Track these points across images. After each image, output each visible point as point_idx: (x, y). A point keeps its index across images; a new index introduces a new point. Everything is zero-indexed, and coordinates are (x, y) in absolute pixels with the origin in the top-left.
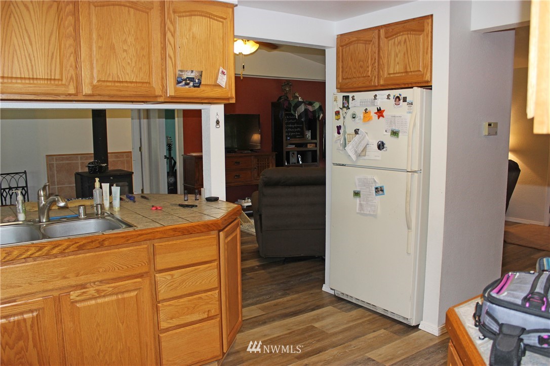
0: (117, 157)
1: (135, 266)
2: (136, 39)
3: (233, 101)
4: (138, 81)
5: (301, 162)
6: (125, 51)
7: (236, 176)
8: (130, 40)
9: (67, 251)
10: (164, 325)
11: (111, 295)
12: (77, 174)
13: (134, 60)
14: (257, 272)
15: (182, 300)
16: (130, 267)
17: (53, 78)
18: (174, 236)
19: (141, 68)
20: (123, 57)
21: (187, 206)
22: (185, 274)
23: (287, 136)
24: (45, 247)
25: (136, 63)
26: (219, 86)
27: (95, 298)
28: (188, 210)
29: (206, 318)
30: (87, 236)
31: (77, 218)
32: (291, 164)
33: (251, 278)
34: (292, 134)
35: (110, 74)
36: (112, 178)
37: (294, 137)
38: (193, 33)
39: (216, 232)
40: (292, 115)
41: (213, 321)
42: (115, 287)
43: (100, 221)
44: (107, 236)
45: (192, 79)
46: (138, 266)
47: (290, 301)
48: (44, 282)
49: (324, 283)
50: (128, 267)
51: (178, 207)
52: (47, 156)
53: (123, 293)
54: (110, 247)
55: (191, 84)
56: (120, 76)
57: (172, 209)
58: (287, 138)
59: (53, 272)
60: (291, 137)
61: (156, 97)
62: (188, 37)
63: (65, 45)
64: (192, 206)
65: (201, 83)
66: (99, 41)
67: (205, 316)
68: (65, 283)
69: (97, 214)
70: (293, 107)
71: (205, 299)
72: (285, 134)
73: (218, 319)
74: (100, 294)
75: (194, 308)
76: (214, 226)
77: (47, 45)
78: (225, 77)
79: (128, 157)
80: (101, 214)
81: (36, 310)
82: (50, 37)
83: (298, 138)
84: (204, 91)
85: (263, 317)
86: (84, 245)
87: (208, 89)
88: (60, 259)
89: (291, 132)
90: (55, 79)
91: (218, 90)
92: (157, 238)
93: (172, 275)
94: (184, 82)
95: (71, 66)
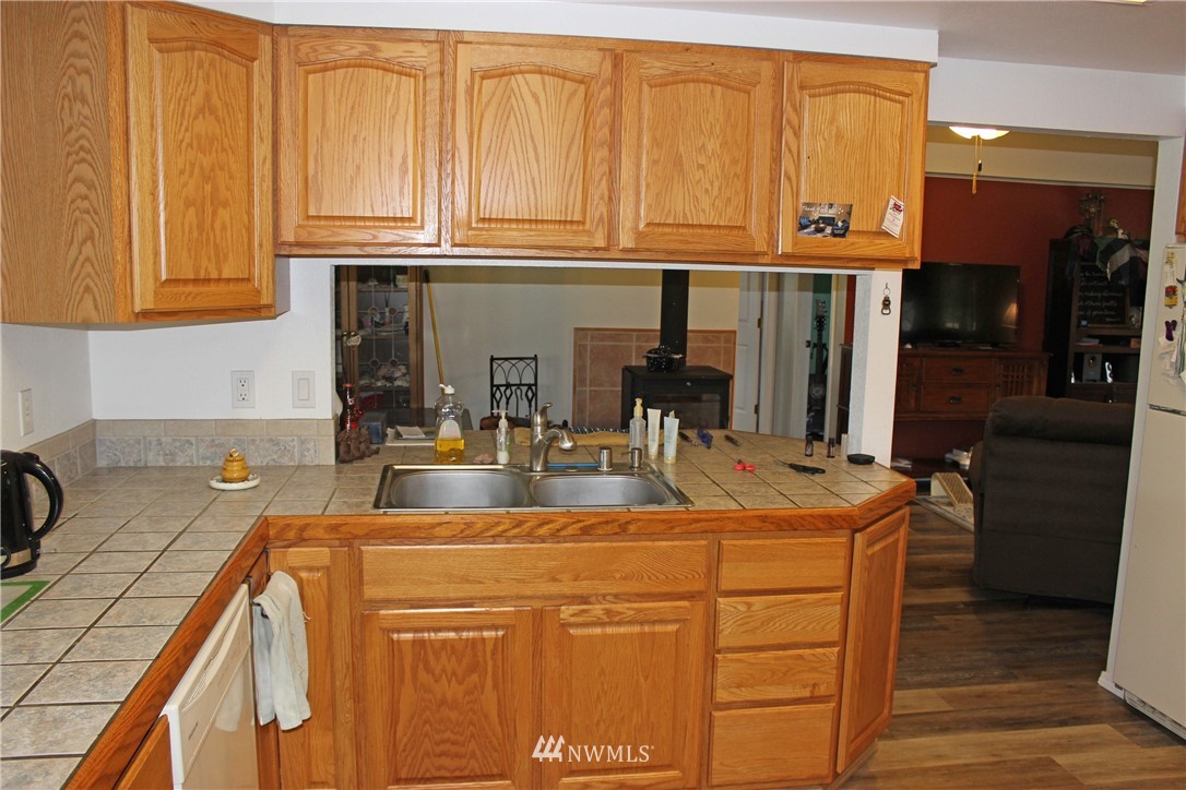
0: (706, 340)
1: (680, 577)
2: (724, 144)
3: (917, 266)
4: (722, 224)
5: (1110, 380)
6: (701, 167)
7: (953, 398)
8: (713, 145)
9: (563, 533)
10: (722, 696)
11: (631, 623)
12: (627, 370)
13: (716, 184)
14: (959, 617)
15: (763, 655)
16: (671, 577)
17: (569, 219)
18: (760, 529)
19: (729, 200)
20: (697, 178)
21: (805, 469)
22: (773, 606)
23: (1080, 319)
24: (526, 522)
25: (720, 189)
26: (886, 234)
27: (603, 624)
28: (804, 478)
29: (806, 698)
30: (600, 510)
31: (594, 470)
32: (1084, 382)
33: (943, 628)
34: (1095, 313)
35: (670, 211)
36: (689, 384)
37: (1100, 319)
38: (838, 128)
39: (848, 532)
40: (1098, 270)
41: (821, 706)
42: (639, 611)
43: (634, 480)
44: (634, 516)
45: (830, 221)
46: (686, 577)
47: (1017, 693)
48: (519, 581)
49: (1105, 669)
50: (667, 578)
51: (788, 470)
52: (577, 329)
53: (654, 622)
54: (637, 536)
55: (829, 230)
56: (688, 214)
57: (774, 474)
58: (1080, 323)
59: (535, 567)
60: (1090, 320)
61: (757, 254)
62: (826, 136)
63: (594, 159)
64: (814, 471)
65: (848, 227)
66: (655, 149)
67: (806, 693)
68: (554, 589)
69: (632, 467)
70: (1102, 252)
71: (810, 661)
72: (1075, 313)
73: (833, 704)
74: (612, 618)
75: (785, 674)
76: (844, 520)
77: (563, 161)
78: (901, 216)
79: (727, 341)
80: (639, 467)
81: (502, 627)
82: (570, 147)
83: (1111, 323)
84: (853, 244)
85: (946, 718)
86: (592, 526)
87: (863, 240)
88: (549, 545)
89: (1094, 308)
90: (572, 222)
91: (885, 242)
92: (727, 529)
93: (749, 605)
94: (813, 226)
95: (602, 198)
